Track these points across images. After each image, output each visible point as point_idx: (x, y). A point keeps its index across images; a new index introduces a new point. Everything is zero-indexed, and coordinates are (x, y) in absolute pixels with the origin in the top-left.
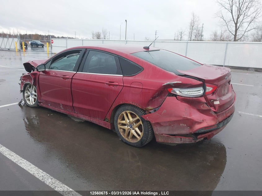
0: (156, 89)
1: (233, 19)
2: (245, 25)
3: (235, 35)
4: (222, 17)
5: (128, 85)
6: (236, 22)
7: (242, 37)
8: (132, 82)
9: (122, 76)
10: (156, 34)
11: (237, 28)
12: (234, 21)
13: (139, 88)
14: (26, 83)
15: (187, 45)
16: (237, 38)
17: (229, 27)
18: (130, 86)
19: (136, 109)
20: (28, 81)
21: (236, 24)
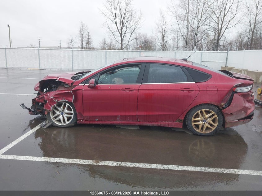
0: (229, 90)
1: (118, 29)
2: (128, 35)
3: (122, 44)
4: (109, 28)
5: (204, 89)
6: (120, 32)
7: (127, 45)
8: (208, 86)
9: (195, 82)
10: (39, 41)
11: (122, 38)
12: (119, 31)
13: (215, 90)
14: (59, 101)
15: (106, 53)
16: (123, 47)
17: (116, 37)
18: (206, 89)
19: (212, 107)
20: (63, 99)
21: (121, 34)
